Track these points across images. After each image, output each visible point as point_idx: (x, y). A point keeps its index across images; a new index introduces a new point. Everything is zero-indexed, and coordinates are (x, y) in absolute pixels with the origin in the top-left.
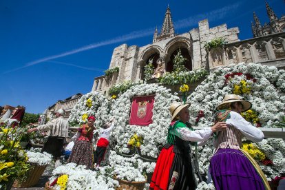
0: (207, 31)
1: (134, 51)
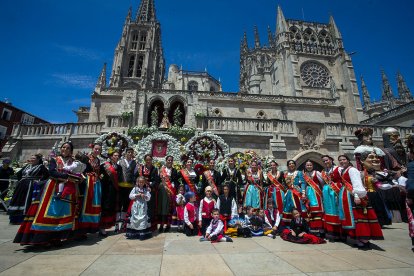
0: (197, 102)
1: (143, 97)
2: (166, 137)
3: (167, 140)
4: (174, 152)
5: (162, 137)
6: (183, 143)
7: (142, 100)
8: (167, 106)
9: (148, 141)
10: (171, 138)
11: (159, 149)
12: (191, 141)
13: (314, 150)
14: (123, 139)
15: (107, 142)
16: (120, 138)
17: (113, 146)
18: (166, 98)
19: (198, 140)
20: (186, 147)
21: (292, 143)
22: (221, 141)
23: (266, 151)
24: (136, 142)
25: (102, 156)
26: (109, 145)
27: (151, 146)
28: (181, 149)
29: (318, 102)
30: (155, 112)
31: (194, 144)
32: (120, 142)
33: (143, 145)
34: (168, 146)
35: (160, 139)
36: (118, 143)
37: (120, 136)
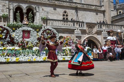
0: (42, 11)
2: (29, 29)
3: (30, 31)
4: (34, 36)
5: (27, 29)
6: (38, 32)
7: (11, 7)
8: (25, 11)
9: (20, 31)
10: (31, 29)
11: (26, 35)
12: (42, 31)
13: (92, 35)
14: (7, 30)
17: (1, 33)
18: (24, 6)
19: (45, 30)
20: (40, 34)
21: (84, 32)
22: (55, 31)
23: (73, 35)
24: (14, 31)
27: (22, 33)
28: (37, 35)
29: (93, 8)
30: (18, 14)
31: (43, 32)
32: (5, 31)
33: (18, 33)
34: (31, 33)
35: (26, 30)
36: (4, 31)
37: (4, 28)
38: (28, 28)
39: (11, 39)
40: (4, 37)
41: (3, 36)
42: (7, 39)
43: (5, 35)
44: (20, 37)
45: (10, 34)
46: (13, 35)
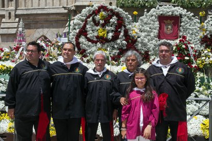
2: (179, 10)
3: (181, 16)
4: (191, 32)
5: (173, 12)
9: (153, 17)
10: (184, 12)
11: (169, 29)
14: (118, 15)
15: (94, 20)
16: (113, 13)
17: (103, 26)
24: (135, 19)
25: (89, 40)
26: (96, 23)
27: (157, 24)
28: (202, 28)
32: (114, 20)
33: (146, 24)
34: (182, 24)
35: (170, 13)
36: (111, 20)
37: (112, 10)
38: (174, 9)
39: (128, 42)
40: (110, 35)
41: (108, 33)
42: (119, 41)
43: (112, 31)
44: (152, 34)
45: (125, 26)
46: (135, 29)
